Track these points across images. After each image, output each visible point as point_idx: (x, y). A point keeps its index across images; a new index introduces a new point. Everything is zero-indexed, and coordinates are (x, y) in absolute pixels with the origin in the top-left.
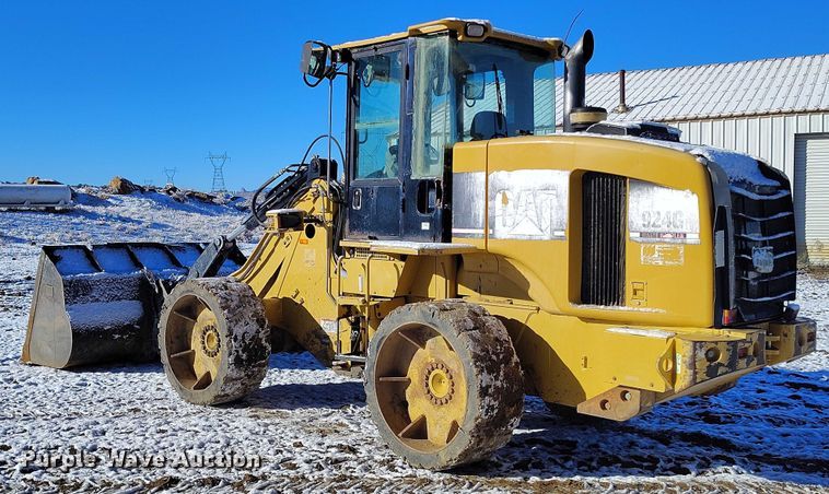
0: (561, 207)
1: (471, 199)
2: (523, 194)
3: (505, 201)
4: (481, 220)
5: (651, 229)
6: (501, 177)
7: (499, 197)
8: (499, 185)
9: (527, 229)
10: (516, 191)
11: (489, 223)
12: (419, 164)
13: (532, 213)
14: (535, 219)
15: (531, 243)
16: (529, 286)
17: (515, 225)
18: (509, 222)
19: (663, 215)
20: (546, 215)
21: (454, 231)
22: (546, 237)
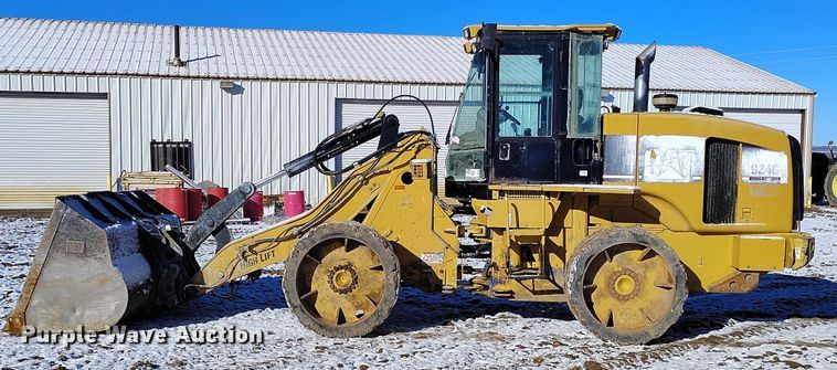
0: (698, 161)
1: (623, 154)
2: (669, 153)
3: (653, 156)
4: (632, 168)
5: (758, 175)
6: (651, 140)
7: (648, 153)
8: (648, 145)
9: (671, 175)
10: (663, 150)
11: (639, 171)
12: (573, 128)
13: (675, 165)
14: (678, 169)
15: (675, 185)
16: (659, 214)
17: (661, 172)
18: (657, 170)
19: (766, 167)
20: (687, 166)
21: (604, 177)
22: (687, 180)
